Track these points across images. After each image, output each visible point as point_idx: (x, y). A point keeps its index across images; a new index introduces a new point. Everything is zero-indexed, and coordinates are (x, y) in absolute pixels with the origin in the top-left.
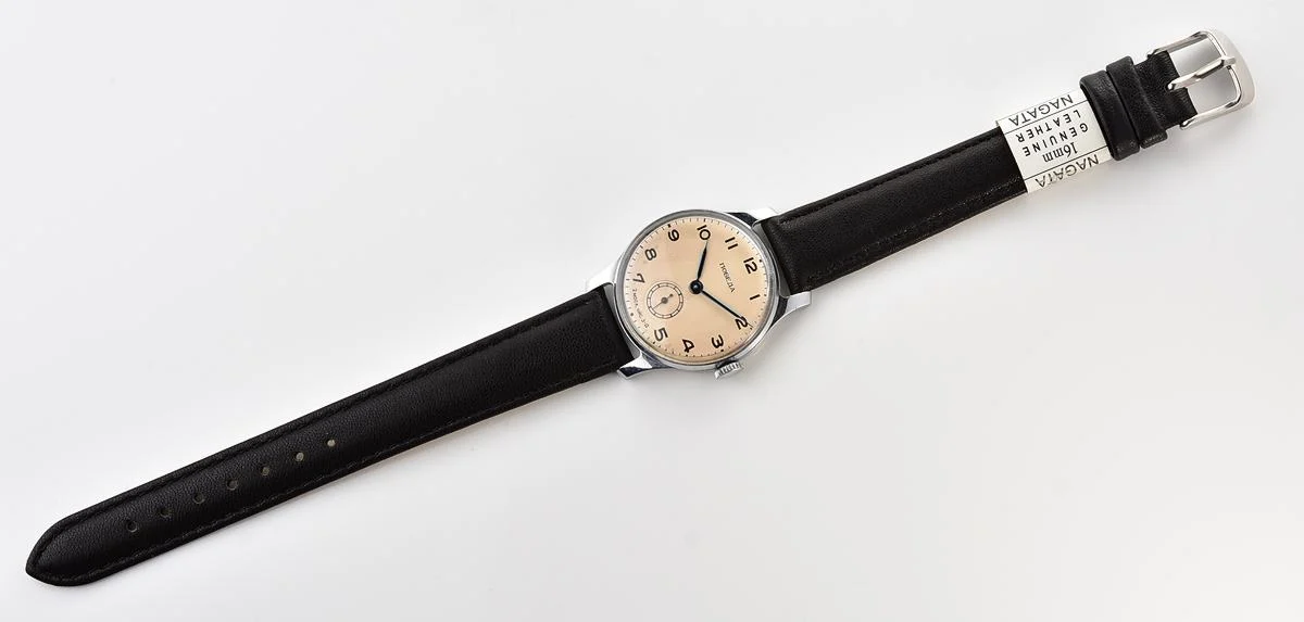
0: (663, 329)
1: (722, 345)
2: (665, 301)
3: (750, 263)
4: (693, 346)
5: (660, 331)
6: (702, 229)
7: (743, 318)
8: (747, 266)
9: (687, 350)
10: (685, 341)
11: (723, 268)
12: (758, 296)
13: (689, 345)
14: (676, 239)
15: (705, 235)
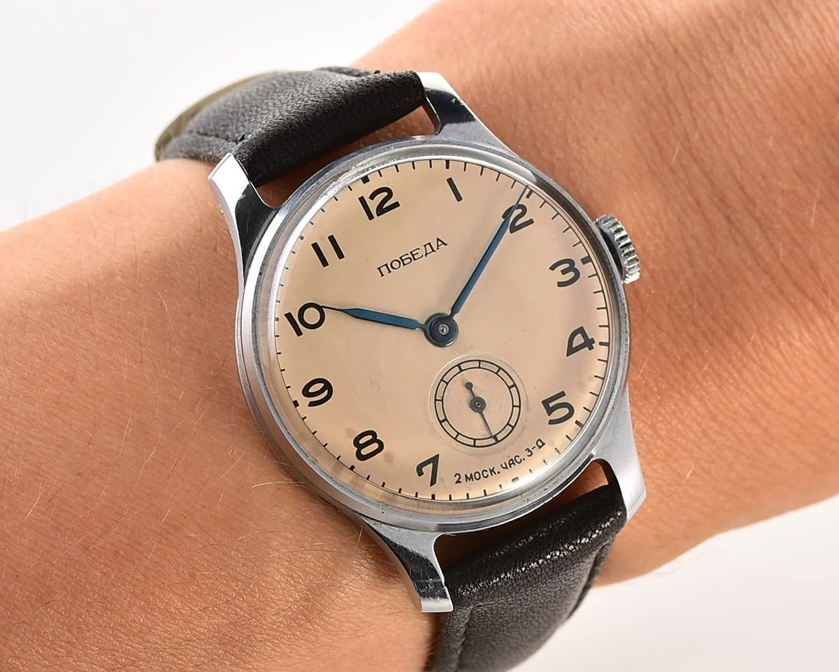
0: (546, 403)
1: (571, 262)
2: (477, 405)
3: (373, 205)
4: (581, 331)
5: (550, 411)
6: (296, 322)
7: (507, 215)
8: (381, 210)
9: (589, 343)
10: (571, 350)
11: (390, 267)
12: (450, 181)
13: (579, 340)
14: (328, 386)
15: (312, 316)
